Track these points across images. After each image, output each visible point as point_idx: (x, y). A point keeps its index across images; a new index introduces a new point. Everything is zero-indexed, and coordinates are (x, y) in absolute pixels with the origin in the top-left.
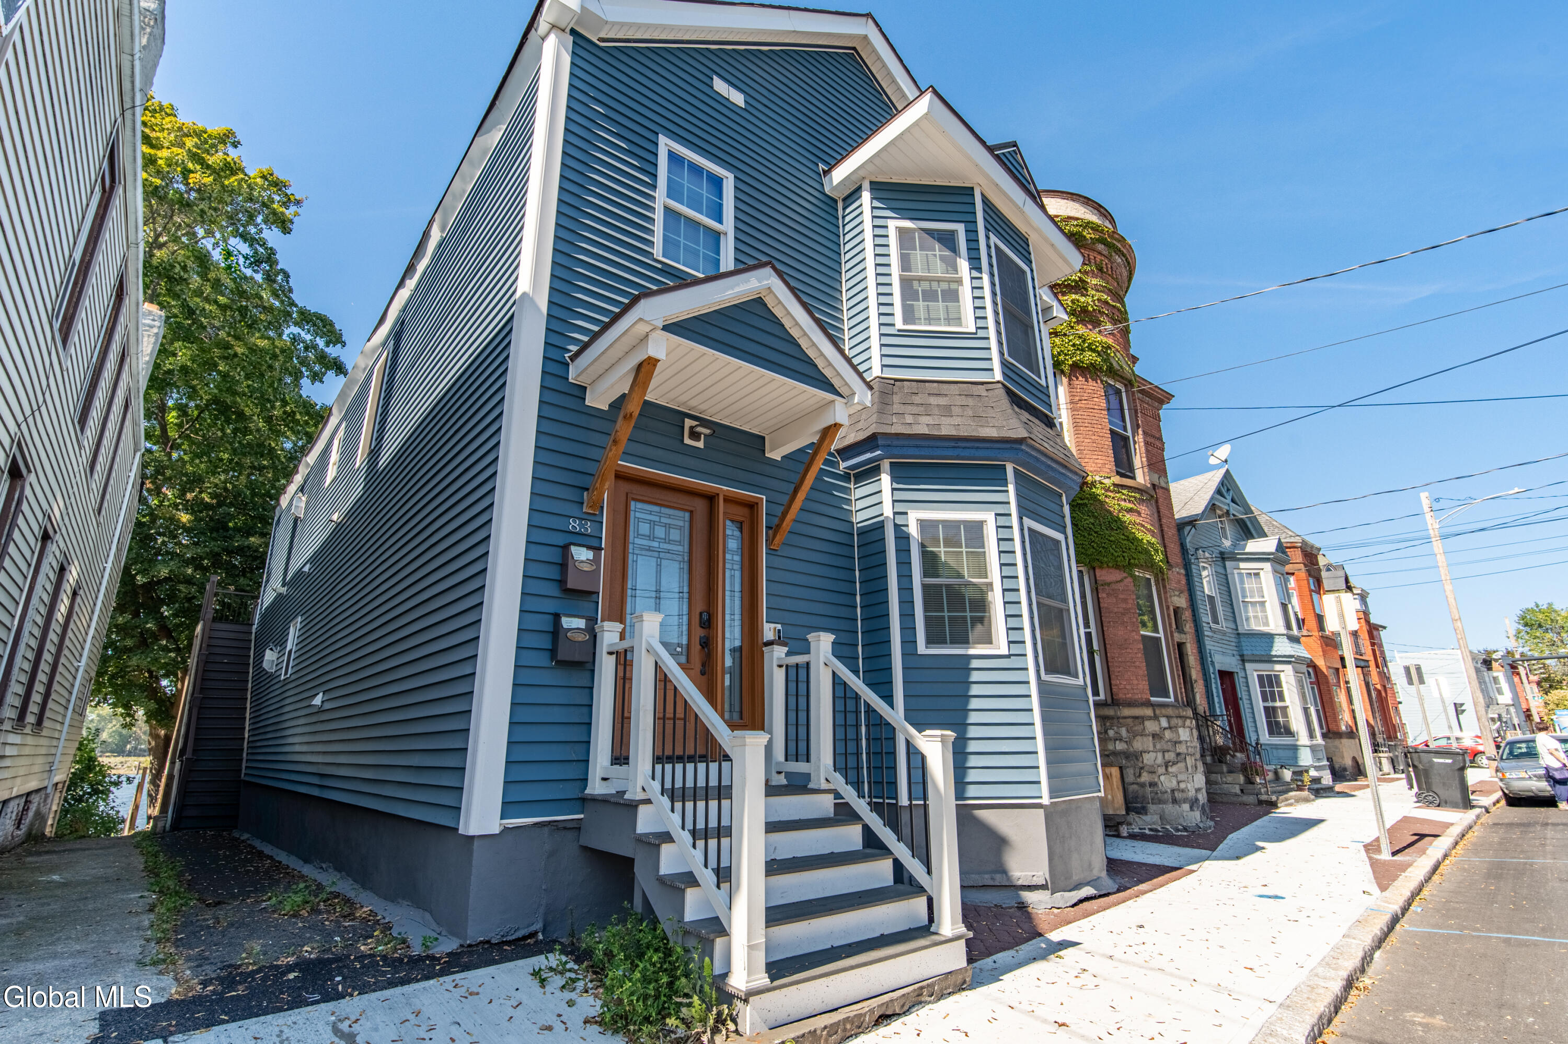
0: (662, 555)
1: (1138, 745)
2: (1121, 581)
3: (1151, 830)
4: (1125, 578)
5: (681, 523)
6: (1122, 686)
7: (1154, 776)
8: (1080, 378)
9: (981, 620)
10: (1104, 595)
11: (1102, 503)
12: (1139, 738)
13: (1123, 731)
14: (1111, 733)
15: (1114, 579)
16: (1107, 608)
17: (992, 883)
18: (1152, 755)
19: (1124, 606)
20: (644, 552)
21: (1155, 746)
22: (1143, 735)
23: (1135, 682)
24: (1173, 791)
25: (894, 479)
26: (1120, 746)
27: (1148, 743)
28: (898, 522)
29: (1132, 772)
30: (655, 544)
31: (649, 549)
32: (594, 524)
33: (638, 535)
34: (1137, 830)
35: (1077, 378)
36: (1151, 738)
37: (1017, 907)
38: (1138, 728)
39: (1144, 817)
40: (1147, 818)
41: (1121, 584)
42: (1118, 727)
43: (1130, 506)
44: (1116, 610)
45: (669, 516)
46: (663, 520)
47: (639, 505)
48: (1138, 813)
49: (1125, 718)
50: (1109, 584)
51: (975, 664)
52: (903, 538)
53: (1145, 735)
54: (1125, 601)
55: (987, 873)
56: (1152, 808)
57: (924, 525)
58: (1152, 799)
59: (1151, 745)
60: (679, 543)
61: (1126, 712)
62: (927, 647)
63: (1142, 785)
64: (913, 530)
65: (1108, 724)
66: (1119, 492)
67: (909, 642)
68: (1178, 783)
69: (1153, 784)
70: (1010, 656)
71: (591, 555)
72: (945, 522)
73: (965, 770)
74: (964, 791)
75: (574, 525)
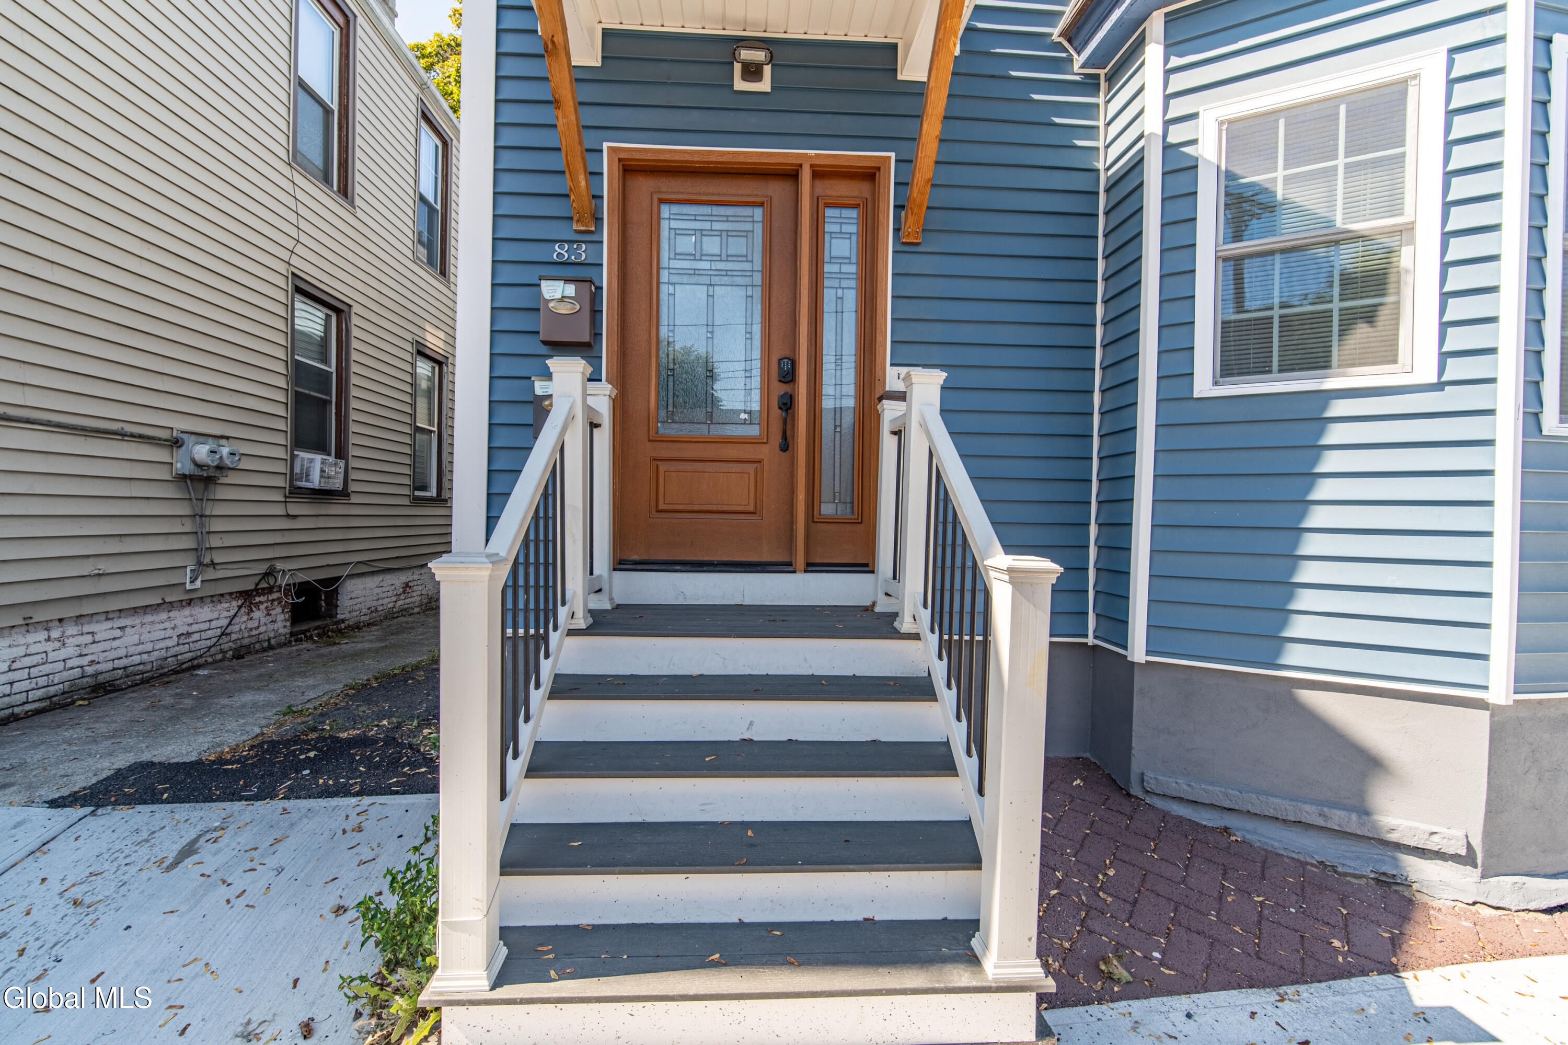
0: (715, 280)
5: (748, 227)
9: (1369, 316)
17: (1321, 822)
20: (685, 279)
25: (1172, 50)
28: (1174, 141)
30: (705, 265)
31: (696, 272)
32: (591, 246)
33: (678, 256)
37: (1377, 881)
45: (727, 219)
46: (717, 226)
47: (676, 209)
51: (1339, 408)
52: (1178, 168)
55: (1312, 802)
57: (1231, 131)
60: (745, 258)
62: (1215, 383)
64: (1208, 150)
67: (1177, 375)
70: (1440, 386)
71: (570, 290)
72: (1289, 111)
73: (1285, 614)
74: (1278, 652)
75: (560, 252)
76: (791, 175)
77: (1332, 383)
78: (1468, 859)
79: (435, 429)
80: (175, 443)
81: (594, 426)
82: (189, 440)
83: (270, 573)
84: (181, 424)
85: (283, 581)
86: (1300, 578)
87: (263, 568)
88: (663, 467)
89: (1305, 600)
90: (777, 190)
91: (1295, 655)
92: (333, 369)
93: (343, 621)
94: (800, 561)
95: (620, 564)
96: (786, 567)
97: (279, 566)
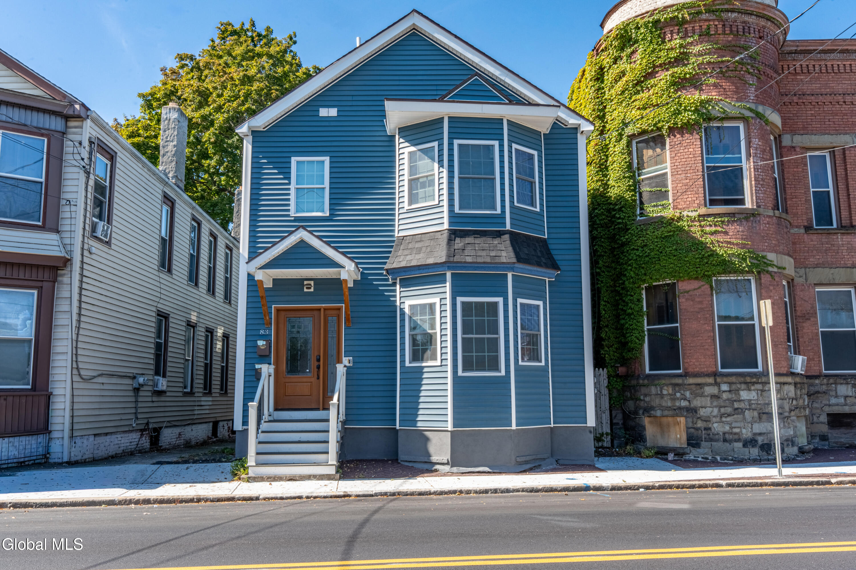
1: (697, 403)
2: (699, 288)
3: (702, 458)
4: (703, 285)
5: (309, 322)
6: (692, 363)
7: (708, 423)
8: (678, 136)
10: (684, 300)
11: (688, 233)
12: (699, 398)
13: (688, 394)
14: (678, 395)
15: (693, 287)
16: (685, 309)
17: (428, 461)
18: (709, 410)
19: (700, 306)
21: (712, 403)
22: (702, 395)
23: (703, 360)
24: (724, 434)
25: (401, 287)
26: (684, 403)
27: (707, 401)
28: (402, 307)
29: (691, 420)
32: (269, 331)
34: (692, 458)
35: (675, 136)
36: (709, 398)
38: (699, 391)
39: (698, 450)
40: (701, 450)
41: (699, 290)
42: (684, 391)
43: (713, 229)
44: (692, 310)
48: (693, 447)
49: (690, 385)
50: (687, 292)
51: (425, 370)
52: (403, 314)
53: (704, 396)
54: (701, 302)
56: (703, 444)
57: (411, 307)
58: (705, 438)
59: (709, 402)
61: (691, 381)
62: (409, 363)
63: (697, 429)
64: (407, 311)
65: (677, 389)
66: (704, 220)
67: (403, 361)
68: (731, 428)
69: (707, 429)
70: (441, 366)
71: (265, 343)
72: (420, 305)
73: (417, 415)
74: (416, 423)
75: (262, 332)
76: (319, 310)
77: (424, 364)
78: (448, 464)
79: (191, 358)
80: (134, 378)
81: (270, 376)
82: (138, 376)
83: (147, 424)
84: (135, 371)
85: (151, 426)
86: (420, 407)
87: (145, 421)
88: (287, 384)
89: (421, 412)
90: (316, 313)
91: (419, 424)
92: (163, 341)
93: (161, 446)
94: (321, 407)
95: (276, 409)
96: (318, 409)
97: (150, 420)
